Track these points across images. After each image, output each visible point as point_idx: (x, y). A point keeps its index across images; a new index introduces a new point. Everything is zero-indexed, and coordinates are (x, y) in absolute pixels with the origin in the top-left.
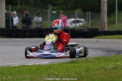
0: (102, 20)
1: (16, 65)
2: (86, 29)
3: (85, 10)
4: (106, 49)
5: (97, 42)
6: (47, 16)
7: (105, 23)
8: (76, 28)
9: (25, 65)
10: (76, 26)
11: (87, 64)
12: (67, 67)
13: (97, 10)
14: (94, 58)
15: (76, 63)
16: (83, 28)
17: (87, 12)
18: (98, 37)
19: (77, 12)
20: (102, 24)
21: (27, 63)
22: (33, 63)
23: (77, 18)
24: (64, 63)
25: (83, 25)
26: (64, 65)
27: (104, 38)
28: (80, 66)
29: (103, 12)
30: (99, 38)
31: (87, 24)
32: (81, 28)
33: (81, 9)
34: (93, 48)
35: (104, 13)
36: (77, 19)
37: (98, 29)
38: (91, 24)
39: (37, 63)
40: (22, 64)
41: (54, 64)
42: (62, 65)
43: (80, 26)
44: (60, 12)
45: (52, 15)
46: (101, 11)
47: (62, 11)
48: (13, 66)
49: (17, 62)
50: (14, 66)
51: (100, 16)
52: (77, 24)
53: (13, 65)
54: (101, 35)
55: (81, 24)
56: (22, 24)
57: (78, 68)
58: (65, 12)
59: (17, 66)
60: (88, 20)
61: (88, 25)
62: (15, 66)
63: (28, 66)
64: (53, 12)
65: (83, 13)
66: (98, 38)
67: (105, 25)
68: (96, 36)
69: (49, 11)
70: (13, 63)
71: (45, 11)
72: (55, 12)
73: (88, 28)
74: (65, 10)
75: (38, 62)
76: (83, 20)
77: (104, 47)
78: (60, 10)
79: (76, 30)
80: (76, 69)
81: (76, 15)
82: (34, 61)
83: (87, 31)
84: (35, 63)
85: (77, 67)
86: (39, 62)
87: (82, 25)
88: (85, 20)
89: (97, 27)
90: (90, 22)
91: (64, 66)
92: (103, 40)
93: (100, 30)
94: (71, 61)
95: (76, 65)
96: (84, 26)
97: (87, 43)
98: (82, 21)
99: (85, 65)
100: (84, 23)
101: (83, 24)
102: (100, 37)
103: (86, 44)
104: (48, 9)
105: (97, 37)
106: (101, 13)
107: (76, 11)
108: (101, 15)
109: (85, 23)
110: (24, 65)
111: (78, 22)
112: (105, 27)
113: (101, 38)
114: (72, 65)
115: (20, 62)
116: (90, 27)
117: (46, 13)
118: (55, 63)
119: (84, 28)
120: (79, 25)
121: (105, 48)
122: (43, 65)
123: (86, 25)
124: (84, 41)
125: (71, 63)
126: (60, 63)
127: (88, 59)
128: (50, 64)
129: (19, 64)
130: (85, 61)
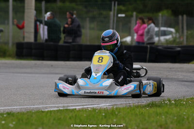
2: (178, 47)
3: (176, 13)
6: (109, 22)
8: (160, 45)
9: (69, 108)
10: (159, 40)
11: (178, 110)
12: (142, 113)
14: (192, 99)
15: (159, 106)
16: (172, 45)
17: (180, 17)
19: (162, 16)
21: (72, 106)
22: (83, 106)
23: (162, 26)
24: (137, 107)
25: (172, 39)
26: (137, 111)
28: (167, 113)
31: (180, 37)
32: (169, 45)
33: (170, 12)
34: (189, 81)
36: (163, 29)
38: (187, 38)
39: (89, 105)
40: (64, 107)
41: (120, 109)
42: (134, 109)
43: (167, 40)
44: (132, 16)
45: (117, 21)
47: (135, 13)
48: (47, 110)
49: (54, 103)
50: (49, 109)
52: (162, 38)
53: (46, 108)
55: (168, 37)
57: (163, 117)
58: (140, 16)
59: (54, 111)
60: (181, 30)
61: (182, 40)
62: (51, 111)
63: (73, 110)
64: (120, 15)
65: (172, 18)
69: (112, 13)
70: (46, 104)
71: (104, 13)
72: (123, 15)
73: (180, 45)
74: (140, 12)
75: (91, 105)
76: (173, 30)
78: (133, 12)
79: (160, 48)
80: (158, 117)
81: (160, 22)
82: (85, 102)
83: (179, 51)
84: (86, 105)
85: (160, 114)
86: (93, 105)
87: (170, 39)
88: (177, 31)
90: (185, 33)
91: (138, 113)
94: (150, 104)
95: (159, 110)
96: (174, 41)
97: (178, 71)
98: (171, 33)
99: (175, 110)
100: (174, 35)
101: (173, 37)
103: (177, 73)
104: (111, 10)
107: (160, 14)
109: (176, 35)
110: (67, 109)
111: (164, 33)
114: (152, 110)
115: (60, 103)
116: (185, 43)
117: (107, 17)
118: (121, 106)
119: (174, 45)
120: (164, 39)
122: (100, 110)
123: (178, 40)
124: (173, 68)
125: (151, 107)
126: (130, 106)
127: (181, 101)
128: (113, 107)
129: (58, 107)
130: (175, 104)
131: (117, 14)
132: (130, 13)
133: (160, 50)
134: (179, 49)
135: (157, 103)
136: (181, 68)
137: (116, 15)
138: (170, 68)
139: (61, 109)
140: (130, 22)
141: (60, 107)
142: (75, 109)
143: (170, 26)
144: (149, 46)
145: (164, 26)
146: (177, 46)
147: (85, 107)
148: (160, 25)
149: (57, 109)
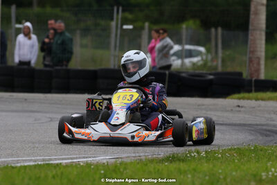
0: (253, 52)
1: (26, 164)
2: (210, 74)
3: (207, 24)
4: (259, 127)
5: (238, 109)
6: (109, 36)
7: (259, 59)
8: (184, 70)
10: (183, 64)
11: (211, 166)
12: (158, 170)
13: (238, 24)
14: (230, 150)
15: (183, 161)
16: (201, 72)
17: (213, 30)
18: (242, 95)
19: (187, 28)
20: (251, 61)
21: (56, 159)
23: (187, 44)
24: (152, 161)
25: (201, 63)
26: (151, 167)
27: (257, 99)
28: (195, 170)
29: (254, 30)
30: (243, 98)
31: (212, 60)
32: (197, 72)
33: (198, 22)
34: (226, 125)
35: (258, 32)
36: (188, 47)
37: (240, 74)
38: (223, 61)
39: (80, 158)
40: (43, 160)
41: (126, 164)
42: (146, 165)
43: (194, 64)
44: (142, 28)
45: (121, 35)
46: (250, 27)
47: (147, 24)
48: (19, 165)
49: (29, 155)
50: (22, 164)
51: (246, 42)
52: (187, 61)
54: (250, 91)
55: (195, 60)
56: (44, 58)
57: (189, 176)
58: (156, 27)
59: (30, 166)
60: (213, 50)
61: (215, 64)
62: (25, 167)
64: (125, 27)
65: (201, 31)
66: (239, 99)
67: (259, 64)
68: (234, 92)
69: (113, 24)
70: (18, 157)
71: (103, 23)
72: (130, 27)
73: (213, 72)
74: (155, 22)
75: (84, 158)
76: (202, 49)
77: (254, 123)
78: (144, 23)
79: (184, 75)
80: (182, 177)
81: (184, 37)
83: (211, 80)
84: (76, 158)
85: (185, 172)
86: (87, 158)
87: (198, 61)
88: (208, 51)
89: (238, 69)
90: (220, 54)
91: (152, 170)
92: (253, 103)
93: (245, 76)
94: (170, 157)
95: (183, 166)
96: (205, 65)
97: (211, 110)
98: (199, 53)
99: (206, 167)
100: (204, 57)
101: (202, 59)
102: (246, 95)
104: (112, 19)
105: (237, 96)
106: (250, 32)
107: (184, 26)
108: (250, 37)
109: (207, 58)
110: (48, 164)
111: (190, 54)
112: (258, 71)
113: (248, 99)
114: (173, 166)
115: (38, 155)
116: (220, 69)
117: (107, 29)
118: (128, 160)
119: (205, 72)
120: (190, 62)
121: (257, 125)
122: (97, 166)
123: (209, 64)
124: (203, 105)
125: (171, 162)
126: (141, 160)
127: (215, 153)
128: (116, 162)
129: (35, 161)
130: (207, 157)
131: (122, 25)
132: (139, 24)
133: (184, 78)
134: (211, 77)
135: (179, 155)
136: (214, 105)
137: (119, 26)
138: (199, 105)
139: (40, 163)
140: (140, 36)
141: (38, 160)
142: (61, 164)
143: (198, 44)
144: (167, 72)
145: (190, 44)
146: (209, 72)
147: (75, 161)
148: (184, 41)
149: (34, 163)
